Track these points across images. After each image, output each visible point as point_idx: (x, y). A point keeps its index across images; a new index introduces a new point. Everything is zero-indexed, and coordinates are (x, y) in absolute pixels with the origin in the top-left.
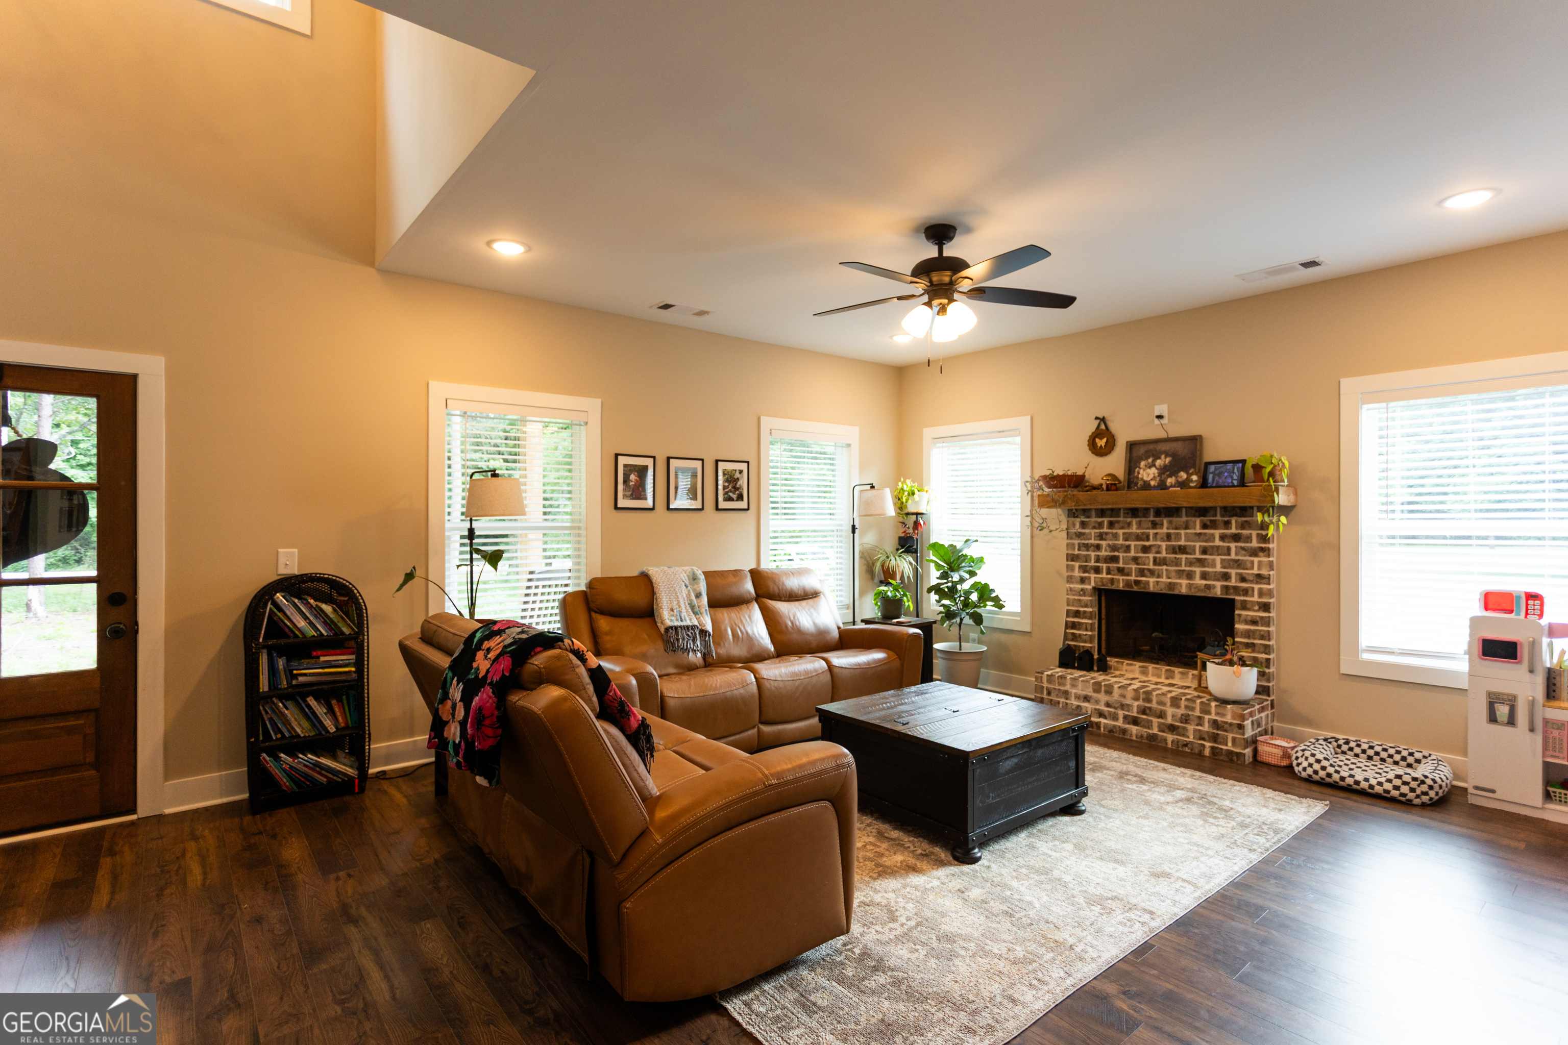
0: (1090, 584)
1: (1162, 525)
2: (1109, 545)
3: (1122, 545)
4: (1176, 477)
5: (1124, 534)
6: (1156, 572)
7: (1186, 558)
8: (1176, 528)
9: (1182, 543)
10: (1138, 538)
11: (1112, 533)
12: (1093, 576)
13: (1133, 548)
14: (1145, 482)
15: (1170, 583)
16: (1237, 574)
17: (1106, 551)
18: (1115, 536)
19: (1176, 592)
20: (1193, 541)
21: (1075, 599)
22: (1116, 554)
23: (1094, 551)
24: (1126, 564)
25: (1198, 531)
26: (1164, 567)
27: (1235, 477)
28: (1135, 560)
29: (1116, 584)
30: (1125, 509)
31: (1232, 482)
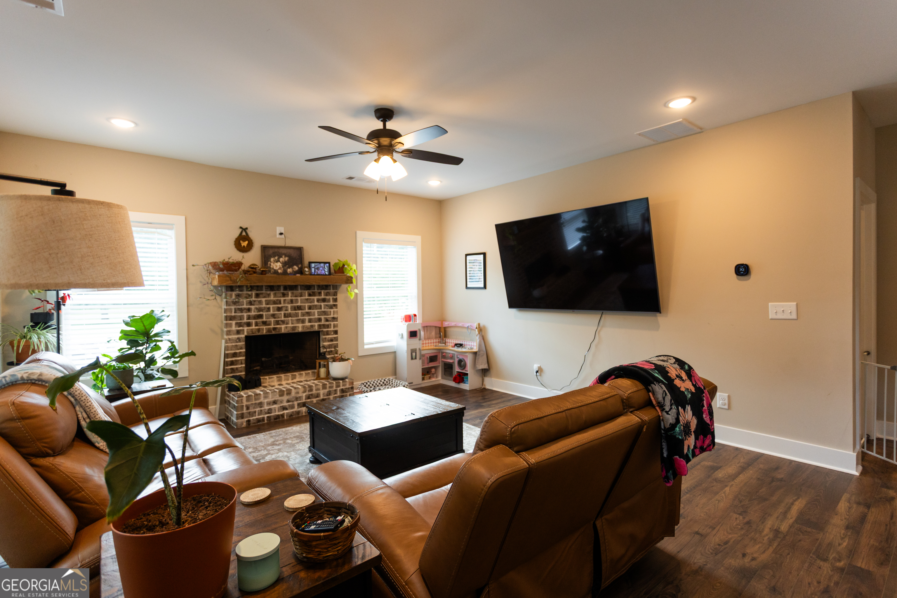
0: (243, 334)
1: (288, 295)
2: (256, 308)
3: (265, 307)
4: (292, 269)
5: (266, 301)
6: (286, 322)
7: (301, 312)
8: (296, 296)
9: (299, 304)
10: (275, 303)
11: (258, 301)
12: (246, 328)
13: (271, 309)
14: (275, 270)
15: (293, 327)
16: (324, 318)
17: (254, 312)
18: (260, 302)
19: (296, 331)
20: (304, 303)
21: (233, 346)
22: (261, 313)
23: (246, 313)
24: (268, 319)
25: (307, 297)
26: (290, 318)
27: (326, 270)
28: (273, 316)
29: (261, 331)
30: (266, 286)
31: (325, 273)
